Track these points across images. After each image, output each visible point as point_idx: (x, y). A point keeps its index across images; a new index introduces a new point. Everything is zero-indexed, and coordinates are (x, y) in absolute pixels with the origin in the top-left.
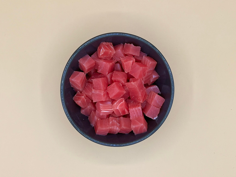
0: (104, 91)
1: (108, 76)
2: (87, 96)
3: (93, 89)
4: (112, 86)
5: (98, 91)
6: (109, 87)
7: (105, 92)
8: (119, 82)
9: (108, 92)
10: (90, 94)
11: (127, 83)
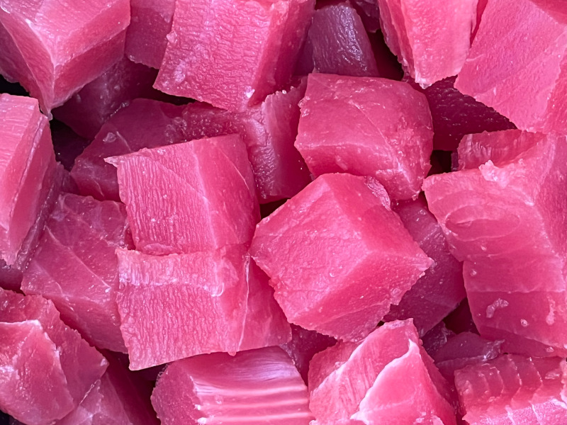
0: (228, 257)
1: (261, 124)
2: (66, 319)
3: (123, 253)
4: (305, 206)
5: (171, 260)
6: (272, 227)
7: (239, 267)
8: (359, 169)
9: (265, 267)
10: (98, 295)
11: (433, 179)
